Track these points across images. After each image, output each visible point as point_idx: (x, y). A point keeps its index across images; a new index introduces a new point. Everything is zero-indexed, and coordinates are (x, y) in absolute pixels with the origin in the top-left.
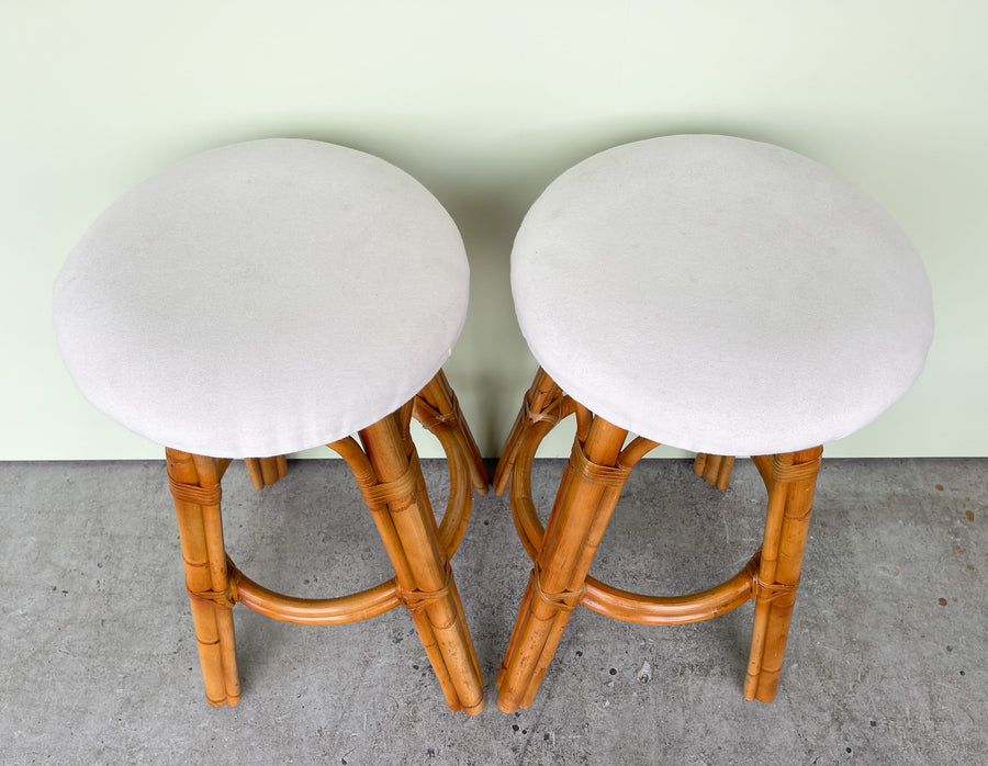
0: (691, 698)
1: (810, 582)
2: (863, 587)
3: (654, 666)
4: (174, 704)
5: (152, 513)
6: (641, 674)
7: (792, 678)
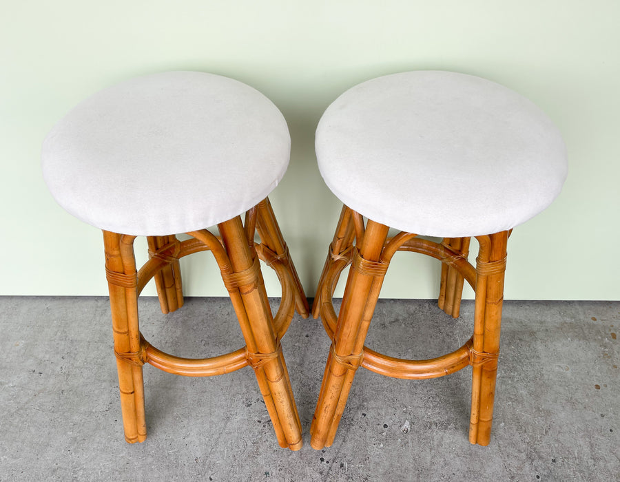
0: (435, 443)
1: (512, 374)
2: (546, 377)
3: (412, 423)
4: (104, 442)
5: (98, 327)
6: (403, 428)
7: (501, 432)
